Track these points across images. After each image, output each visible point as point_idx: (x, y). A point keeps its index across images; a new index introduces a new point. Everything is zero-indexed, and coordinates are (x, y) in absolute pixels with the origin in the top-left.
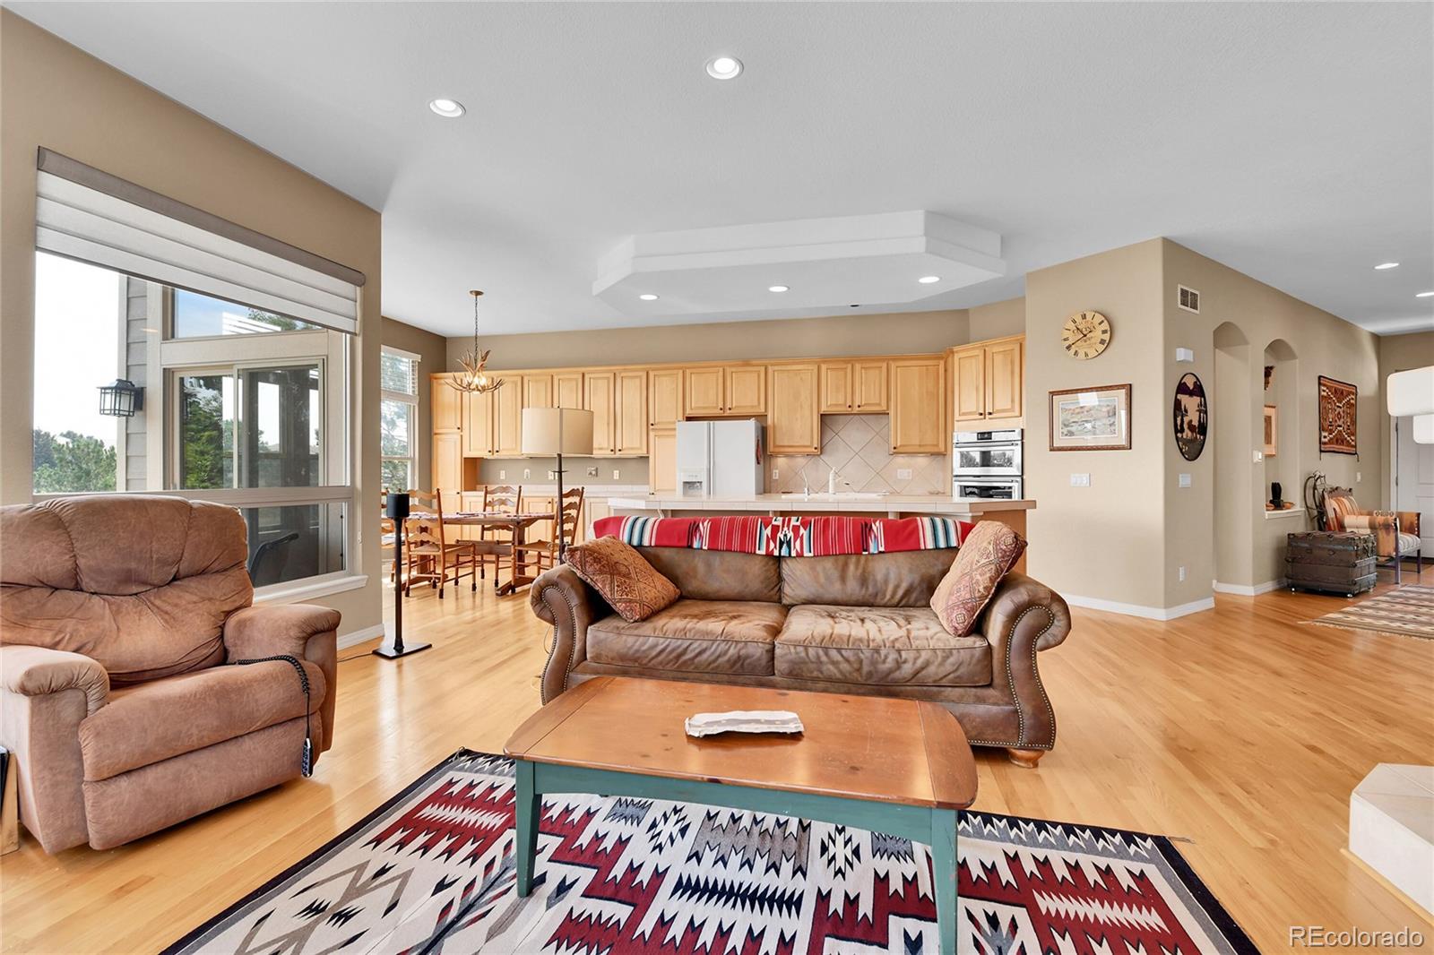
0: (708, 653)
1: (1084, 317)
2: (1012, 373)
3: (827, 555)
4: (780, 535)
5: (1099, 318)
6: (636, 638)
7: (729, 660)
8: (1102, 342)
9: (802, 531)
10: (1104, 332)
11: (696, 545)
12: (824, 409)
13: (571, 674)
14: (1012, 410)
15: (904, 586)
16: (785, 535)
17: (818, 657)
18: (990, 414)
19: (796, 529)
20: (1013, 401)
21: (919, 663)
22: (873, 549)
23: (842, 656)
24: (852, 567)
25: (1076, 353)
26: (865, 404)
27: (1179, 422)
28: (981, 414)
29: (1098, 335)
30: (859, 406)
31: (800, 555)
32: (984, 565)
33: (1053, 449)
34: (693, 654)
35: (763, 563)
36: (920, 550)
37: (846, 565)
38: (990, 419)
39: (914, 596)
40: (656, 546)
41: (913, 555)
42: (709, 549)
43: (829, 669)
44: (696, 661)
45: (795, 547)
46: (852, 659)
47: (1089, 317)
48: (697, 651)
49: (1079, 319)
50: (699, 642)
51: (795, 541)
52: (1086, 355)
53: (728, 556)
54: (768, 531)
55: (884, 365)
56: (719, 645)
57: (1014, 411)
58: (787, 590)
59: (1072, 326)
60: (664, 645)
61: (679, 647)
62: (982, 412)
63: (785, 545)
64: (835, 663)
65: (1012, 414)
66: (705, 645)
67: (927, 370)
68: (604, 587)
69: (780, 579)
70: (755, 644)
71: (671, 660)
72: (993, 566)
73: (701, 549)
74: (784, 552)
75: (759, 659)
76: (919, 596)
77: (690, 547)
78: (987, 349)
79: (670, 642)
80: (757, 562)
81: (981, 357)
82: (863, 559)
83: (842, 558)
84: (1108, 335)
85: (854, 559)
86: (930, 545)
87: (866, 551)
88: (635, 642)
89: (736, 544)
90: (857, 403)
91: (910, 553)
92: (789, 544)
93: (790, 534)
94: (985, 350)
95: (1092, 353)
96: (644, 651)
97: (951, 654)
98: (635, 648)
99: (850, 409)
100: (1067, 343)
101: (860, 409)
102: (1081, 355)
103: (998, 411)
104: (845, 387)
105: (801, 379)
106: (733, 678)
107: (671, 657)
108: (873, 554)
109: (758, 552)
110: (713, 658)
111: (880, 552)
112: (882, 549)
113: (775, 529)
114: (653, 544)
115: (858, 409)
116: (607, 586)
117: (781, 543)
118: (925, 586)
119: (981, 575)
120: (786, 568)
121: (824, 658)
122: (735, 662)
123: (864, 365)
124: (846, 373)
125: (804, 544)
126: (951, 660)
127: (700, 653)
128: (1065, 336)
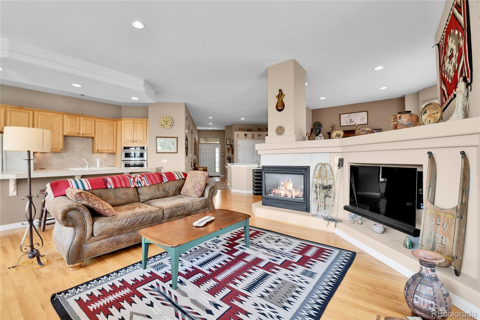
0: (146, 218)
1: (166, 118)
2: (144, 130)
3: (153, 184)
4: (136, 180)
5: (170, 119)
6: (118, 221)
7: (152, 219)
8: (171, 125)
9: (143, 178)
10: (171, 123)
11: (109, 187)
12: (65, 134)
13: (84, 246)
14: (143, 141)
15: (174, 190)
16: (138, 180)
17: (176, 210)
18: (136, 141)
19: (140, 178)
20: (144, 138)
21: (197, 205)
22: (165, 181)
23: (181, 208)
24: (160, 187)
25: (164, 127)
26: (85, 134)
27: (187, 146)
28: (133, 141)
29: (169, 123)
30: (82, 134)
31: (145, 186)
32: (203, 180)
33: (157, 153)
34: (141, 220)
35: (133, 190)
36: (176, 180)
37: (159, 187)
38: (136, 143)
39: (176, 192)
40: (92, 189)
41: (175, 181)
42: (114, 188)
43: (179, 213)
44: (142, 222)
45: (143, 183)
46: (183, 208)
47: (168, 118)
48: (142, 219)
49: (165, 118)
50: (142, 216)
51: (142, 181)
52: (167, 128)
53: (121, 190)
54: (132, 179)
55: (93, 120)
56: (148, 215)
57: (144, 141)
58: (141, 197)
59: (163, 120)
60: (130, 221)
61: (136, 219)
62: (133, 140)
63: (139, 183)
64: (180, 211)
65: (143, 142)
66: (144, 216)
67: (110, 124)
68: (99, 205)
69: (138, 194)
70: (159, 211)
71: (133, 224)
72: (205, 180)
73: (111, 188)
74: (140, 185)
75: (160, 216)
76: (178, 192)
77: (107, 188)
78: (134, 121)
79: (132, 218)
80: (131, 190)
81: (133, 123)
82: (162, 184)
83: (157, 185)
84: (172, 124)
85: (160, 185)
86: (178, 179)
87: (163, 182)
88: (118, 222)
89: (124, 185)
90: (81, 133)
91: (174, 181)
92: (140, 182)
93: (139, 180)
94: (134, 122)
95: (168, 128)
96: (123, 224)
97: (202, 202)
98: (119, 224)
99: (78, 135)
100: (161, 124)
101: (83, 135)
102: (165, 127)
103: (138, 141)
104: (76, 126)
105: (54, 119)
106: (151, 224)
107: (133, 223)
108: (165, 182)
109: (132, 186)
110: (147, 219)
111: (167, 182)
112: (167, 181)
113: (134, 178)
114: (91, 188)
115: (82, 135)
116: (100, 205)
117: (137, 183)
118: (179, 189)
119: (202, 182)
120: (140, 190)
121: (177, 210)
122: (154, 218)
123: (85, 118)
124: (76, 121)
125: (145, 182)
126: (202, 203)
127: (143, 219)
128: (161, 121)
